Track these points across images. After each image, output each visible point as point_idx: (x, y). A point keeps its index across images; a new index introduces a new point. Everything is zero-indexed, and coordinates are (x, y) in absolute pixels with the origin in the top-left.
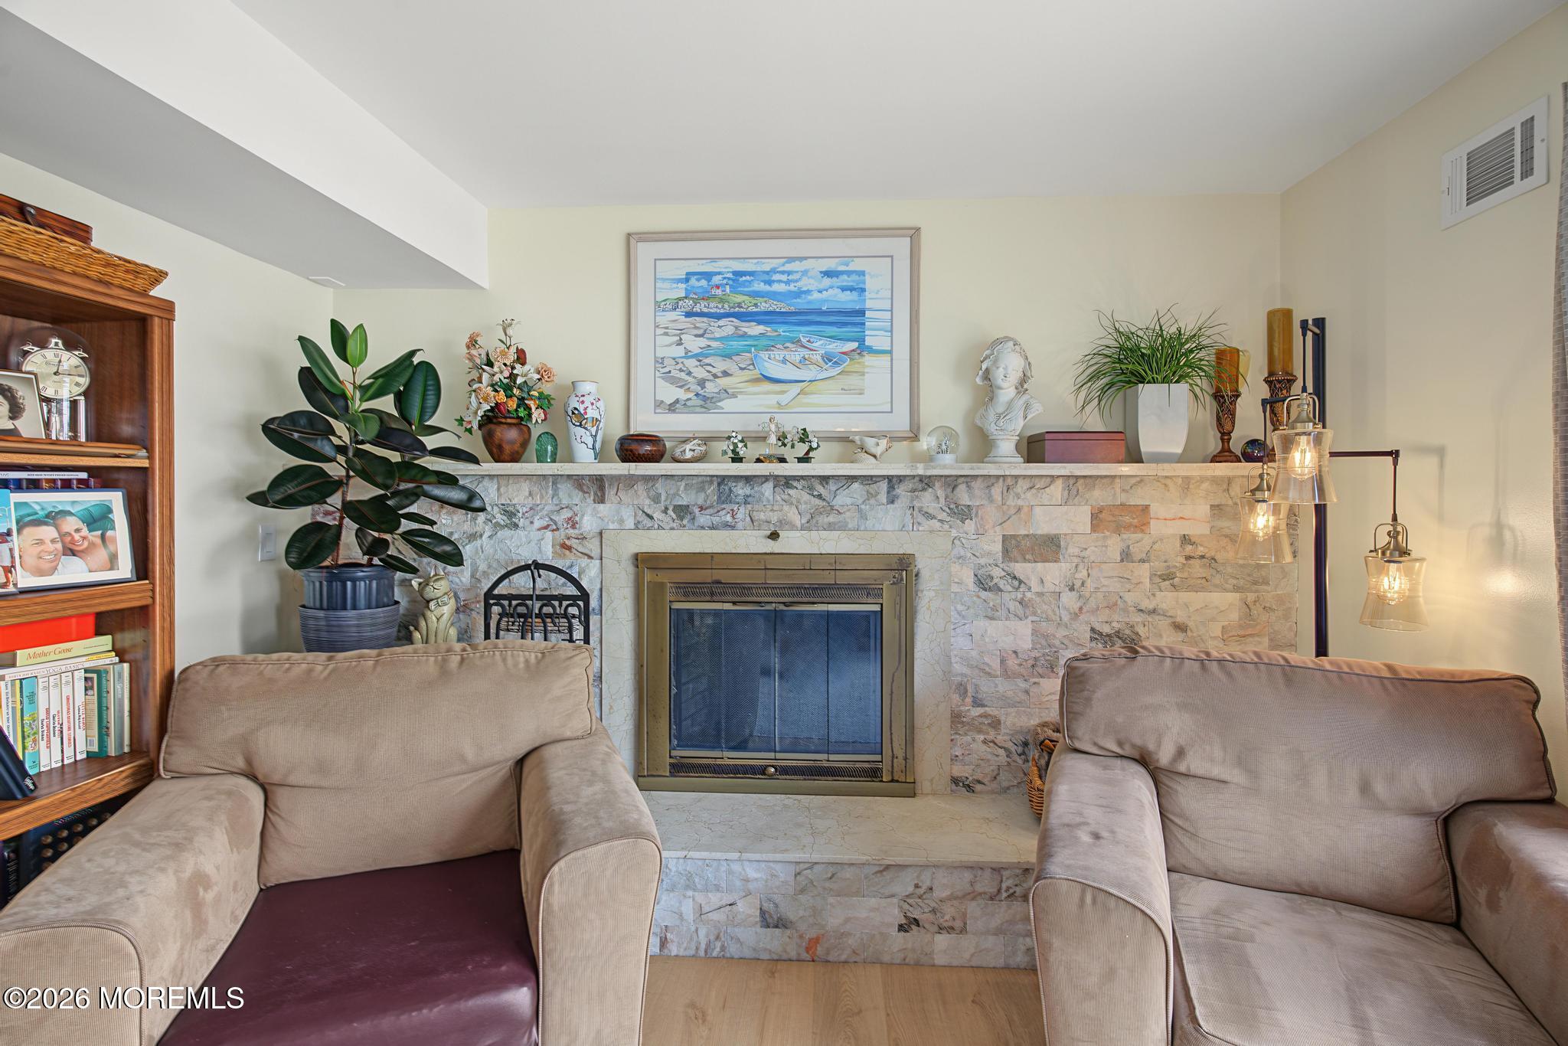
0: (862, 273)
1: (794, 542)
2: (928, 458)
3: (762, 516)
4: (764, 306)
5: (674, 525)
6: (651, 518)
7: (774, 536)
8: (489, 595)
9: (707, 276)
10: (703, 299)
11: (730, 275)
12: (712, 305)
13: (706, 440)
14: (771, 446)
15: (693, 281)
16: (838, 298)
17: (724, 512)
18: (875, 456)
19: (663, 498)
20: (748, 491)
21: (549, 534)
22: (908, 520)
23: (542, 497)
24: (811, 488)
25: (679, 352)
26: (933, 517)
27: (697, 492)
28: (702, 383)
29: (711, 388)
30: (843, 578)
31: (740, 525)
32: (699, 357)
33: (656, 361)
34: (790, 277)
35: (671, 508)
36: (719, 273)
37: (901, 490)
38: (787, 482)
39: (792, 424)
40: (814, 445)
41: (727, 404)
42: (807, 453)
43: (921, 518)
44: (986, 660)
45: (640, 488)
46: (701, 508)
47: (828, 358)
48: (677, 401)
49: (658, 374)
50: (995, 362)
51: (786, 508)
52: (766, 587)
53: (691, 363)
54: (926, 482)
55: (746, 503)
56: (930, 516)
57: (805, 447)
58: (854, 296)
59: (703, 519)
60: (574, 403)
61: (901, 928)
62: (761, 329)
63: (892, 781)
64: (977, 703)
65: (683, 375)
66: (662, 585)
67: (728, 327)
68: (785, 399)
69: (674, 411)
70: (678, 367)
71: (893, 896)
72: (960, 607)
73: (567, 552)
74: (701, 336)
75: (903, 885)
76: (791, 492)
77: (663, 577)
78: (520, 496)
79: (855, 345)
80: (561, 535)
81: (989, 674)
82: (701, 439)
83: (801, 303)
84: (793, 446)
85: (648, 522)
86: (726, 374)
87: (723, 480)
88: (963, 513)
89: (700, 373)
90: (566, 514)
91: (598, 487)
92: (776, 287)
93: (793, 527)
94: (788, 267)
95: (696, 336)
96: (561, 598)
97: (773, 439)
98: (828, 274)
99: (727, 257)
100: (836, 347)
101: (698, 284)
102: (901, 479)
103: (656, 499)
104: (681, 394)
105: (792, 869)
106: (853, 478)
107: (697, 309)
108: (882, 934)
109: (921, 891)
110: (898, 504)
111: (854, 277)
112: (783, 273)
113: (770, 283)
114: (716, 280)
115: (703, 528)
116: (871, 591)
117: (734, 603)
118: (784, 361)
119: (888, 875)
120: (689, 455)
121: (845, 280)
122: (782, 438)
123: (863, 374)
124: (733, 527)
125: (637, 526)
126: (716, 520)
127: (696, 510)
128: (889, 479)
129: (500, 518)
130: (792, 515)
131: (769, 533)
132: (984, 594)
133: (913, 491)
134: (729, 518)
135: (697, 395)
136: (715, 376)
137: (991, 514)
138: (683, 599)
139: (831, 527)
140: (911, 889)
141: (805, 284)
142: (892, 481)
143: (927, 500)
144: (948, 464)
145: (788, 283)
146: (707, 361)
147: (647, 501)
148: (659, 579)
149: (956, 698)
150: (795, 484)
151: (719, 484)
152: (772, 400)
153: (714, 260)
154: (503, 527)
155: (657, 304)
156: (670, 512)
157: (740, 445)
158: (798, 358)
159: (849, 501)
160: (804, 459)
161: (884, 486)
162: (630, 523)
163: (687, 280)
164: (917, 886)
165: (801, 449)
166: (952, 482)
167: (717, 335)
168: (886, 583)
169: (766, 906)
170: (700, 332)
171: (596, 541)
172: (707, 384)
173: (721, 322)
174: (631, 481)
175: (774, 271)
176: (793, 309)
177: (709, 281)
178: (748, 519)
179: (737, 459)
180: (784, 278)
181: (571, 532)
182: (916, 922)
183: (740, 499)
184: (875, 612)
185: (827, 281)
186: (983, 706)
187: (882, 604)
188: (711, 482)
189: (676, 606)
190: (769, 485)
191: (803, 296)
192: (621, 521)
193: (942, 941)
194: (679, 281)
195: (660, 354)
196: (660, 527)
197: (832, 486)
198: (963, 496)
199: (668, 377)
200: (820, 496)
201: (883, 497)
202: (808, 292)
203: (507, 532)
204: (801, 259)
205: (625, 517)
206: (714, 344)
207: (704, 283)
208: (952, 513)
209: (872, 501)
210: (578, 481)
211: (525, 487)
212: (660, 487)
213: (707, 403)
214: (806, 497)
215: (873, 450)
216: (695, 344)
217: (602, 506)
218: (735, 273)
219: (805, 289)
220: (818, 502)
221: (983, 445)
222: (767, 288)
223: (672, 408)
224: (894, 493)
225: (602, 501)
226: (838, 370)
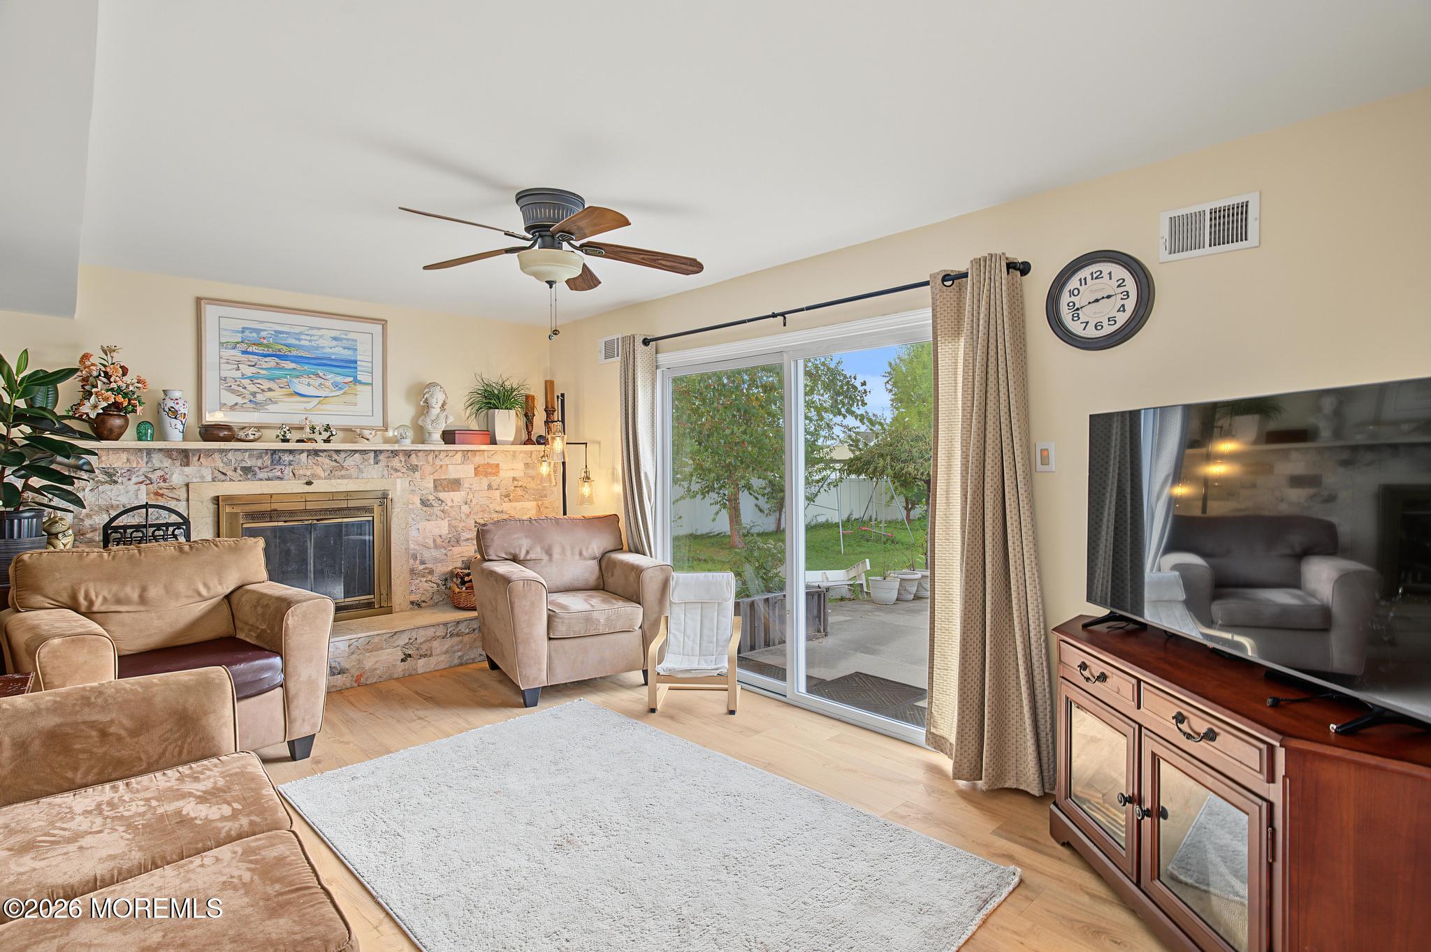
0: (356, 340)
1: (320, 486)
2: (396, 441)
3: (301, 472)
4: (294, 353)
5: (241, 479)
6: (225, 474)
7: (309, 483)
8: (107, 527)
9: (258, 331)
10: (254, 344)
11: (273, 332)
12: (260, 348)
13: (259, 428)
14: (306, 434)
15: (247, 333)
16: (339, 352)
17: (277, 470)
18: (368, 440)
19: (233, 461)
20: (291, 458)
21: (143, 487)
22: (386, 472)
23: (138, 463)
24: (330, 457)
25: (238, 374)
26: (399, 471)
27: (257, 459)
28: (254, 394)
29: (260, 397)
30: (352, 504)
31: (286, 477)
32: (251, 379)
33: (221, 379)
34: (312, 338)
35: (239, 468)
36: (265, 330)
37: (381, 457)
38: (316, 453)
39: (319, 421)
40: (334, 433)
41: (271, 407)
42: (329, 437)
43: (392, 472)
44: (427, 541)
45: (216, 456)
46: (260, 468)
47: (336, 385)
48: (236, 404)
49: (222, 387)
50: (431, 395)
51: (315, 467)
52: (306, 511)
53: (246, 382)
54: (395, 453)
55: (290, 464)
56: (396, 470)
57: (329, 434)
58: (350, 352)
59: (261, 475)
60: (170, 404)
61: (403, 660)
62: (293, 365)
63: (381, 607)
64: (423, 563)
65: (240, 389)
66: (237, 514)
67: (272, 362)
68: (309, 406)
69: (234, 410)
70: (237, 383)
71: (398, 646)
72: (413, 516)
73: (160, 498)
74: (254, 366)
75: (403, 640)
76: (318, 458)
77: (236, 510)
78: (118, 462)
79: (351, 379)
80: (153, 488)
81: (428, 547)
82: (255, 427)
83: (318, 353)
84: (320, 434)
85: (223, 477)
86: (270, 390)
87: (274, 452)
88: (414, 469)
89: (253, 388)
90: (159, 473)
91: (185, 456)
92: (303, 343)
93: (320, 478)
94: (310, 332)
95: (249, 366)
96: (167, 525)
97: (308, 430)
98: (335, 339)
99: (270, 322)
100: (339, 379)
101: (250, 335)
102: (381, 451)
103: (228, 463)
104: (240, 400)
105: (347, 643)
106: (356, 451)
107: (250, 349)
108: (393, 665)
109: (411, 641)
110: (381, 464)
111: (350, 342)
112: (308, 335)
113: (299, 340)
114: (263, 334)
115: (261, 480)
116: (369, 510)
117: (285, 522)
118: (309, 385)
119: (395, 637)
120: (252, 437)
121: (345, 343)
122: (313, 429)
123: (356, 395)
124: (281, 479)
125: (214, 480)
126: (271, 475)
127: (257, 470)
128: (375, 451)
129: (102, 477)
130: (319, 471)
131: (305, 481)
132: (425, 509)
133: (389, 457)
134: (279, 473)
135: (250, 401)
136: (263, 390)
137: (428, 469)
138: (251, 521)
139: (342, 477)
140: (407, 641)
141: (321, 342)
142: (377, 453)
143: (396, 462)
144: (407, 444)
145: (310, 341)
146: (258, 381)
147: (222, 465)
148: (234, 511)
149: (411, 561)
150: (321, 454)
151: (272, 455)
152: (302, 406)
153: (262, 322)
154: (103, 483)
155: (221, 344)
156: (239, 471)
157: (287, 432)
158: (317, 384)
159: (353, 463)
160: (327, 441)
161: (372, 455)
162: (209, 478)
163: (243, 332)
164: (410, 639)
165: (325, 435)
166: (408, 454)
167: (264, 367)
168: (376, 506)
169: (333, 665)
170: (253, 364)
171: (184, 489)
172: (257, 395)
173: (267, 359)
174: (209, 453)
175: (301, 333)
176: (314, 356)
177: (258, 334)
178: (291, 474)
179: (285, 440)
180: (308, 338)
181: (162, 484)
182: (410, 656)
183: (286, 463)
184: (369, 521)
185: (335, 343)
186: (425, 564)
187: (373, 517)
188: (267, 453)
189: (245, 526)
190: (305, 454)
191: (320, 349)
192: (202, 477)
193: (422, 662)
194: (238, 332)
195: (224, 374)
196: (231, 480)
197: (343, 455)
198: (414, 460)
199: (229, 389)
200: (336, 461)
201: (372, 461)
202: (324, 347)
203: (107, 487)
204: (319, 329)
205: (205, 475)
206: (263, 372)
207: (254, 335)
208: (408, 469)
209: (366, 463)
210: (168, 453)
211: (124, 456)
212: (230, 455)
213: (257, 406)
214: (327, 461)
215: (368, 437)
216: (249, 371)
217: (186, 469)
218: (275, 331)
219: (321, 345)
220: (335, 464)
221: (421, 435)
222: (297, 342)
223: (233, 407)
224: (378, 459)
225: (188, 465)
226: (342, 392)
